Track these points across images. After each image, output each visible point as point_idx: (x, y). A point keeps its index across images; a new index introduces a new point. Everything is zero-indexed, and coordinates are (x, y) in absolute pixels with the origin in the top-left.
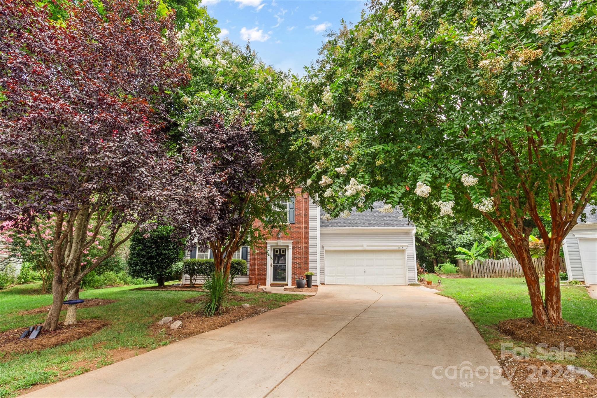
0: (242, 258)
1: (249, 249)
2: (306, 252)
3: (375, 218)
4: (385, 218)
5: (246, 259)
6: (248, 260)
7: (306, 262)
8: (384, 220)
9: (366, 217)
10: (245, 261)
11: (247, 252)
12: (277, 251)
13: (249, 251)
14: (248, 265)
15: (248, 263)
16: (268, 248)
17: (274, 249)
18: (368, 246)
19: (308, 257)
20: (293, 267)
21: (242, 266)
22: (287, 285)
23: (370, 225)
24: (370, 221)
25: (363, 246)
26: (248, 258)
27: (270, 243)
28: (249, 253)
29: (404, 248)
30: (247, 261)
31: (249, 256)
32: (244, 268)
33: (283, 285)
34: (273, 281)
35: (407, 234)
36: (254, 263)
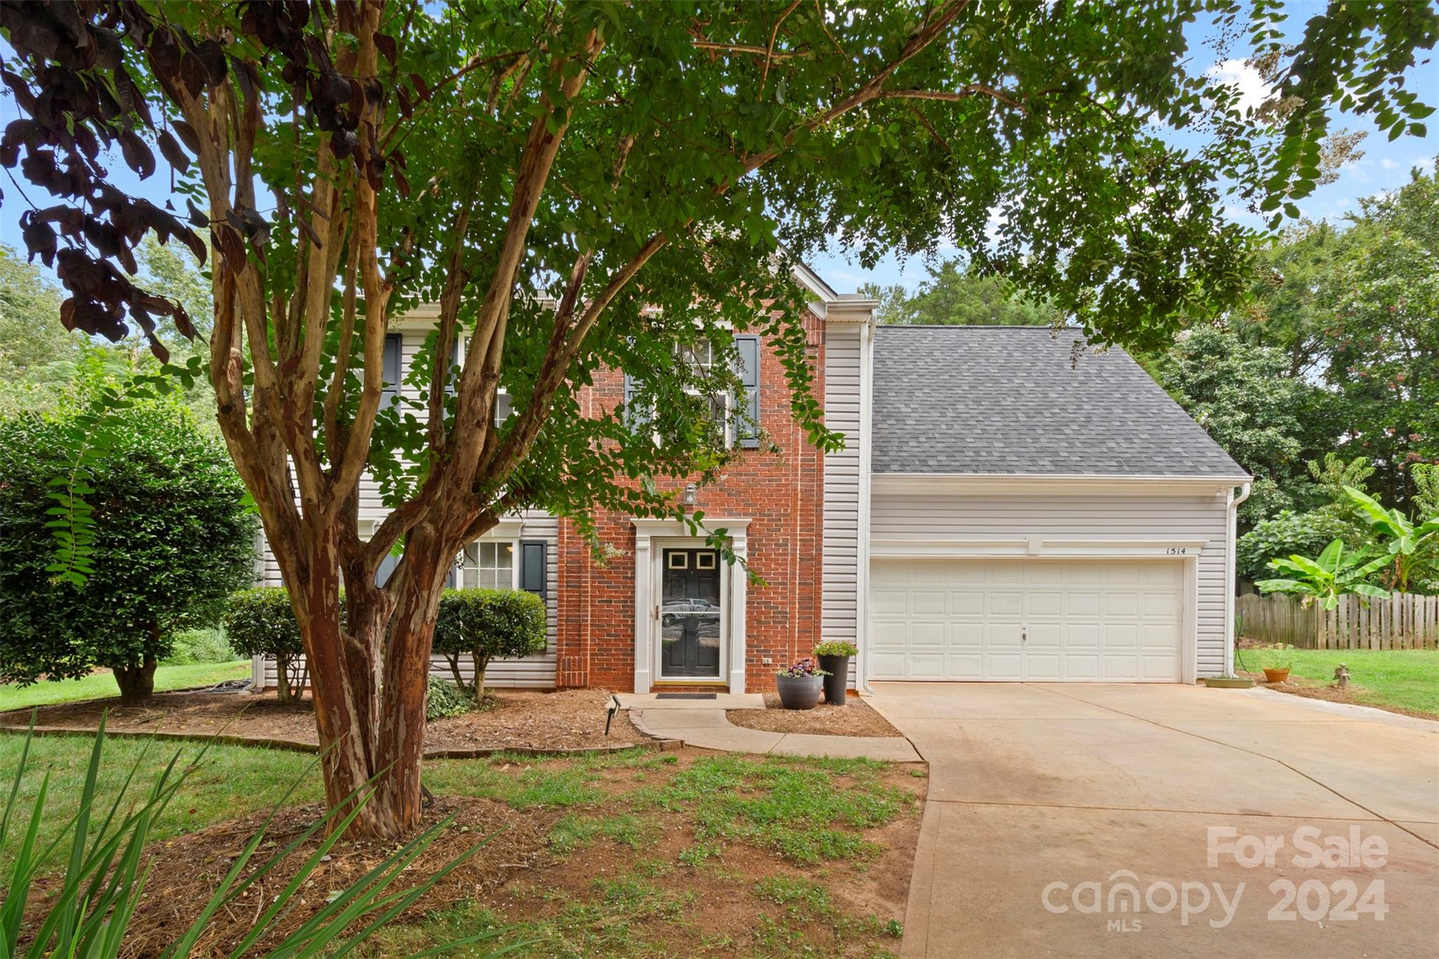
0: (523, 584)
1: (551, 550)
2: (812, 563)
3: (1072, 445)
4: (1112, 444)
5: (542, 589)
6: (550, 594)
7: (812, 603)
8: (1110, 449)
9: (1036, 440)
10: (537, 597)
11: (543, 562)
12: (678, 560)
13: (551, 558)
14: (551, 612)
15: (551, 603)
16: (639, 544)
17: (666, 552)
18: (1046, 545)
19: (818, 582)
20: (753, 621)
21: (522, 621)
22: (726, 689)
23: (1059, 466)
24: (1057, 453)
25: (1026, 546)
26: (550, 585)
27: (648, 527)
28: (551, 567)
29: (1190, 553)
30: (546, 599)
31: (551, 576)
32: (536, 628)
33: (709, 692)
34: (665, 673)
35: (1208, 501)
36: (578, 605)
